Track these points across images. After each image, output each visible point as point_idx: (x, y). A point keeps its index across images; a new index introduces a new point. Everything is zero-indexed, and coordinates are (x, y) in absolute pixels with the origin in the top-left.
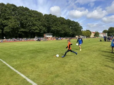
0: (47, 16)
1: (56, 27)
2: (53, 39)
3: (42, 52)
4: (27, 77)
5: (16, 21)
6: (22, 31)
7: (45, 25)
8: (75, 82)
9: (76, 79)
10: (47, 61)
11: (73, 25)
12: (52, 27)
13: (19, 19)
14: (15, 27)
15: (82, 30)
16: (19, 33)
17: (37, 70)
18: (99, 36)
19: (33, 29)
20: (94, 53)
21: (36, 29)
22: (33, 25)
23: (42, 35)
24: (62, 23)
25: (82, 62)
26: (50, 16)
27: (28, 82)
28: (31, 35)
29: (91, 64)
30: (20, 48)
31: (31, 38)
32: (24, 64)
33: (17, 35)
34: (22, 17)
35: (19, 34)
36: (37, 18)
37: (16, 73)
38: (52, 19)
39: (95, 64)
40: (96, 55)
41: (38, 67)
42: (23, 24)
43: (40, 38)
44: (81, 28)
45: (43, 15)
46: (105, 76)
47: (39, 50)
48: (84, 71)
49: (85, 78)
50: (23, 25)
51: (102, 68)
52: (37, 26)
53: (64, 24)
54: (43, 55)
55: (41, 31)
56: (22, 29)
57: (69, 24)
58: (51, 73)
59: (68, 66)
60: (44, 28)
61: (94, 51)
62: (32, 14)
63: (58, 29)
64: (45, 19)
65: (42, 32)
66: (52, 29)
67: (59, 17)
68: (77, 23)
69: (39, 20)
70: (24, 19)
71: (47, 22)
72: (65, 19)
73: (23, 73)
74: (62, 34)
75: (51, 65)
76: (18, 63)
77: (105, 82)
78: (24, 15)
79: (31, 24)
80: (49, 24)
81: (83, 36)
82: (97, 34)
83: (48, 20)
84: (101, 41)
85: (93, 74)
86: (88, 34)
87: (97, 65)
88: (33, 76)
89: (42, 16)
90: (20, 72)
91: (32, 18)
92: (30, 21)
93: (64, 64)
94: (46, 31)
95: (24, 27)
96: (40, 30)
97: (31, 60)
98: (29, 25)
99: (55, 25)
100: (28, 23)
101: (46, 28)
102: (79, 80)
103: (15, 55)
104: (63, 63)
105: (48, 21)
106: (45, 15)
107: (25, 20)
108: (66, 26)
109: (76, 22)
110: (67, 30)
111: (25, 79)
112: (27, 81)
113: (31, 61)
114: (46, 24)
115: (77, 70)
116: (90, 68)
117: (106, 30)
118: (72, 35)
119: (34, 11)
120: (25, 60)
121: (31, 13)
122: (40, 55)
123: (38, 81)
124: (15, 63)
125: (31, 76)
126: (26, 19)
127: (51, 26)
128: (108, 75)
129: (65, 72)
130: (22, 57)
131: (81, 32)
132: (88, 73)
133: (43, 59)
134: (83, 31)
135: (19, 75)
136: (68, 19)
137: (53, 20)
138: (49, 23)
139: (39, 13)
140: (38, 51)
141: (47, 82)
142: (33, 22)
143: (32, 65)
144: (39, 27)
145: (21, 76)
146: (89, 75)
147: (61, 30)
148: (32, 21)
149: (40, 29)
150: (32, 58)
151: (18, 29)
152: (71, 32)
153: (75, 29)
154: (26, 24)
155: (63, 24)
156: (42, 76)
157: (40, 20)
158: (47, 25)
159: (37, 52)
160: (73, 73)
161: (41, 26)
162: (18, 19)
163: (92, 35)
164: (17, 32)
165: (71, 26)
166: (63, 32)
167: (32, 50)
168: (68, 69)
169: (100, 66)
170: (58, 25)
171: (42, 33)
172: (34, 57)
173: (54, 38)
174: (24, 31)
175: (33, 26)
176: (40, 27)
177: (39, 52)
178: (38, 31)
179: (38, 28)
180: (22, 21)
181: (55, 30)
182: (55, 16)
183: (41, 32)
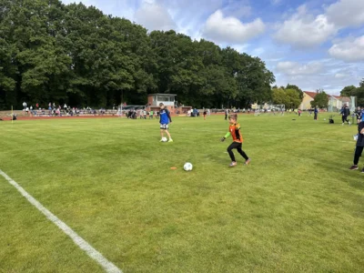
0: (158, 38)
1: (189, 74)
2: (178, 113)
3: (136, 153)
4: (75, 230)
5: (61, 53)
6: (80, 86)
7: (154, 67)
8: (225, 253)
9: (228, 243)
10: (145, 182)
11: (242, 68)
12: (175, 72)
13: (71, 46)
14: (58, 72)
15: (272, 85)
16: (70, 90)
17: (111, 209)
18: (327, 107)
19: (114, 80)
20: (302, 159)
21: (124, 80)
22: (113, 65)
23: (141, 98)
24: (207, 62)
25: (258, 191)
26: (170, 36)
27: (75, 248)
28: (108, 98)
29: (286, 198)
30: (70, 140)
31: (107, 108)
32: (71, 189)
33: (63, 98)
34: (81, 40)
35: (69, 93)
36: (128, 43)
37: (44, 216)
38: (175, 48)
39: (301, 197)
40: (307, 169)
41: (114, 200)
42: (82, 61)
43: (136, 109)
44: (270, 76)
45: (149, 32)
46: (327, 239)
47: (126, 146)
48: (258, 217)
49: (259, 242)
50: (81, 67)
51: (319, 210)
52: (128, 70)
53: (215, 63)
54: (138, 162)
55: (140, 86)
56: (81, 78)
57: (229, 65)
58: (154, 221)
59: (211, 199)
60: (151, 77)
61: (302, 155)
62: (111, 31)
63: (193, 78)
64: (153, 48)
65: (143, 89)
66: (176, 78)
67: (199, 41)
68: (257, 60)
69: (134, 49)
70: (87, 47)
71: (160, 58)
72: (219, 49)
73: (65, 218)
74: (205, 96)
75: (158, 196)
76: (56, 185)
77: (322, 257)
78: (86, 32)
79: (107, 61)
80: (165, 62)
81: (275, 103)
82: (320, 100)
83: (162, 51)
84: (332, 122)
85: (286, 227)
86: (291, 99)
87: (307, 202)
88: (93, 229)
89: (145, 36)
90: (56, 213)
91: (111, 44)
92: (106, 52)
93: (197, 194)
94: (156, 86)
95: (86, 72)
96: (137, 82)
97: (96, 177)
98: (102, 67)
99: (185, 68)
100: (97, 59)
101: (155, 77)
102: (237, 248)
103: (49, 159)
104: (196, 189)
105: (161, 55)
106: (154, 34)
107: (90, 50)
108: (221, 71)
109: (253, 59)
110: (225, 84)
111: (68, 238)
112: (73, 243)
113: (96, 182)
114: (154, 62)
115: (237, 215)
116: (280, 209)
117: (353, 87)
118: (238, 100)
119: (117, 20)
120: (79, 178)
121: (109, 25)
122: (127, 162)
123: (106, 246)
124: (46, 186)
125: (87, 227)
126: (93, 47)
127: (171, 69)
128: (335, 234)
129: (199, 219)
130: (71, 169)
131: (269, 91)
132: (271, 226)
133: (135, 176)
134: (275, 87)
135: (51, 222)
136: (228, 48)
137: (180, 49)
138: (164, 59)
139: (135, 26)
140: (125, 149)
141: (135, 250)
142: (114, 56)
143: (98, 194)
144: (132, 73)
145: (57, 227)
146: (273, 232)
147: (204, 85)
148: (112, 54)
149: (134, 79)
150: (100, 171)
151: (67, 79)
152: (238, 92)
153: (250, 80)
154: (90, 64)
155: (212, 65)
156: (125, 229)
157: (138, 51)
158: (158, 67)
159: (119, 151)
160: (224, 225)
161: (140, 71)
162: (65, 46)
163: (306, 103)
164: (62, 87)
165: (237, 70)
166: (210, 91)
167: (105, 147)
168: (208, 211)
169: (315, 204)
170: (196, 67)
171: (143, 93)
172: (107, 170)
173: (180, 109)
174: (84, 83)
175: (113, 68)
176: (136, 74)
177: (124, 153)
178: (129, 86)
179: (131, 77)
180: (80, 50)
181: (183, 82)
182: (186, 37)
183: (139, 91)
